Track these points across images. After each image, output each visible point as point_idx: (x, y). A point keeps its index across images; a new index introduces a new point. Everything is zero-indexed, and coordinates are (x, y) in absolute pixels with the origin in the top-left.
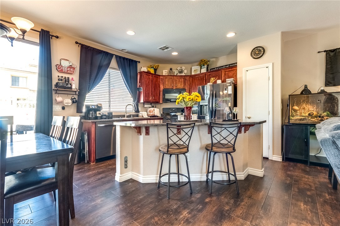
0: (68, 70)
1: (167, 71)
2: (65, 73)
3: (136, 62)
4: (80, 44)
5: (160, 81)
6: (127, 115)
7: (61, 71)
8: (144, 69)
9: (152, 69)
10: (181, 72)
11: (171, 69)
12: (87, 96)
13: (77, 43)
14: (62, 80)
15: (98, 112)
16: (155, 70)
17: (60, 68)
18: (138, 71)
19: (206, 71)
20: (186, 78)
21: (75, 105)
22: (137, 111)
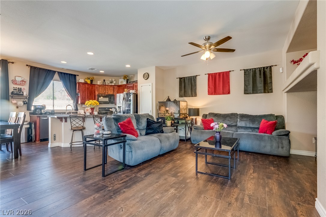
0: (20, 83)
1: (100, 81)
2: (18, 85)
3: (75, 76)
4: (30, 66)
5: (96, 89)
6: (67, 112)
7: (16, 84)
8: (82, 81)
9: (89, 80)
10: (112, 82)
11: (104, 81)
12: (35, 99)
13: (27, 65)
14: (16, 90)
15: (42, 110)
16: (92, 81)
17: (15, 82)
18: (77, 82)
19: (126, 84)
20: (115, 87)
21: (26, 106)
22: (77, 109)
